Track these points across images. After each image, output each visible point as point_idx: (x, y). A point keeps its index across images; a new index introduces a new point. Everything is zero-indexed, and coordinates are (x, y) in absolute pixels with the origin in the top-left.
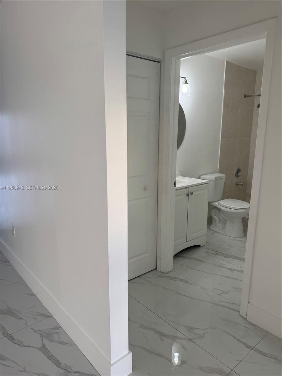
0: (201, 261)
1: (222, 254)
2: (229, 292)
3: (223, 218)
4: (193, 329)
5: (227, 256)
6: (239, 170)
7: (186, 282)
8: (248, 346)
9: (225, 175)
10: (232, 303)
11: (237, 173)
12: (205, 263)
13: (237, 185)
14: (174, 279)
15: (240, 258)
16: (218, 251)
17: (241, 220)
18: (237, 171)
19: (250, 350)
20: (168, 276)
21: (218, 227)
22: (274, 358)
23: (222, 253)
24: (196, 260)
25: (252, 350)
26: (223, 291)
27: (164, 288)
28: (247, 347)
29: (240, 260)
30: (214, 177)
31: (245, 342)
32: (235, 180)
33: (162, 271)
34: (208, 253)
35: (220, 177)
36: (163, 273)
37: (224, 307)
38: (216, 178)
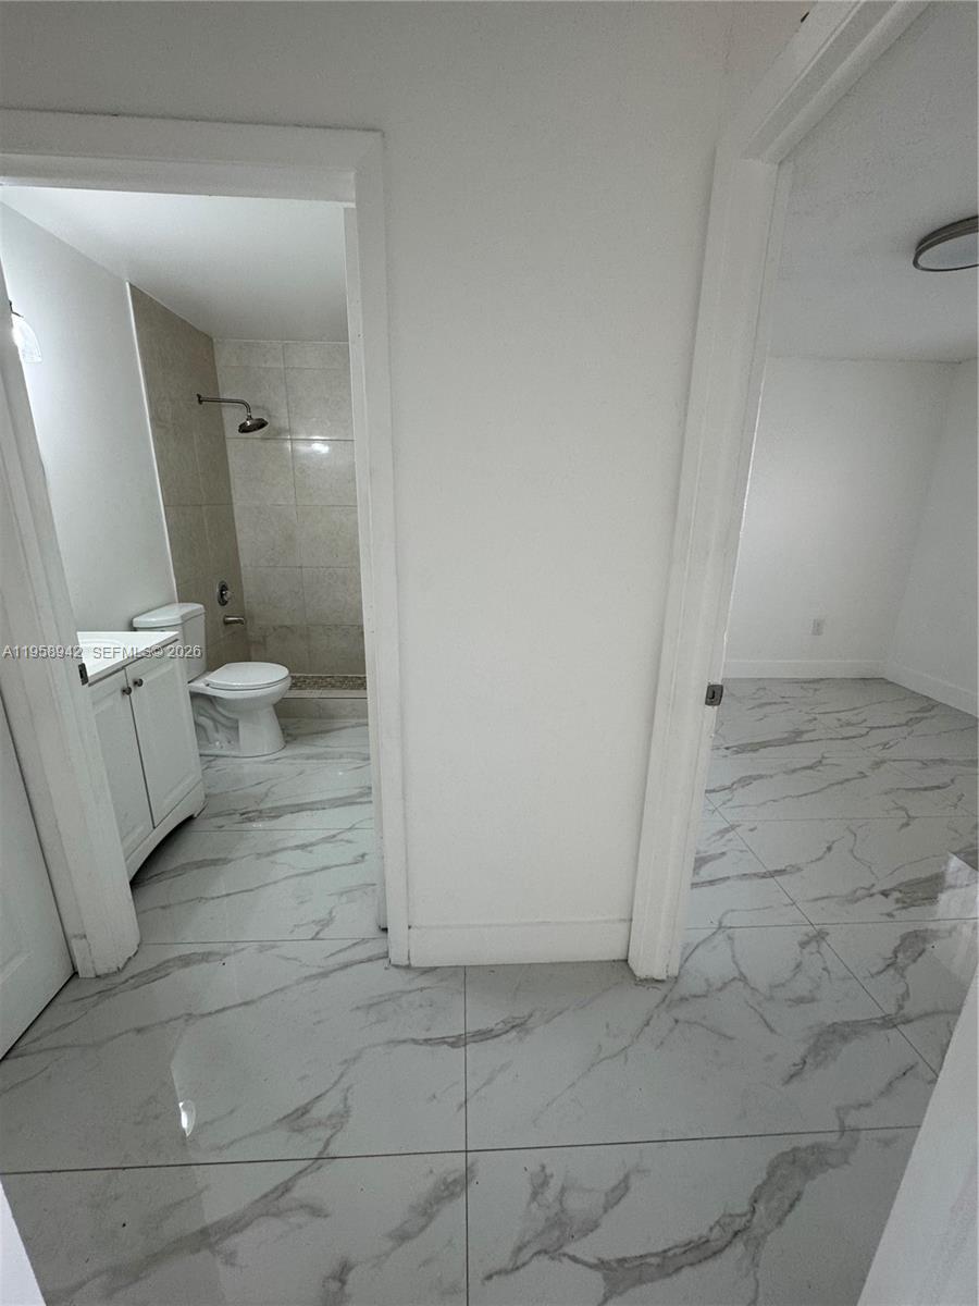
0: (214, 862)
1: (261, 815)
2: (334, 914)
3: (228, 718)
4: (304, 1111)
5: (276, 813)
6: (223, 588)
7: (205, 957)
8: (453, 1039)
9: (202, 606)
10: (355, 941)
11: (222, 595)
12: (230, 861)
13: (227, 623)
14: (160, 971)
15: (307, 804)
16: (249, 809)
17: (271, 709)
18: (221, 591)
19: (463, 1049)
20: (132, 978)
21: (217, 743)
22: (513, 1027)
23: (261, 812)
24: (201, 865)
25: (465, 1045)
26: (320, 921)
27: (139, 1031)
28: (453, 1045)
29: (311, 810)
30: (178, 616)
31: (444, 1035)
32: (221, 611)
33: (102, 970)
34: (222, 826)
35: (192, 612)
36: (107, 975)
37: (346, 966)
38: (182, 617)
